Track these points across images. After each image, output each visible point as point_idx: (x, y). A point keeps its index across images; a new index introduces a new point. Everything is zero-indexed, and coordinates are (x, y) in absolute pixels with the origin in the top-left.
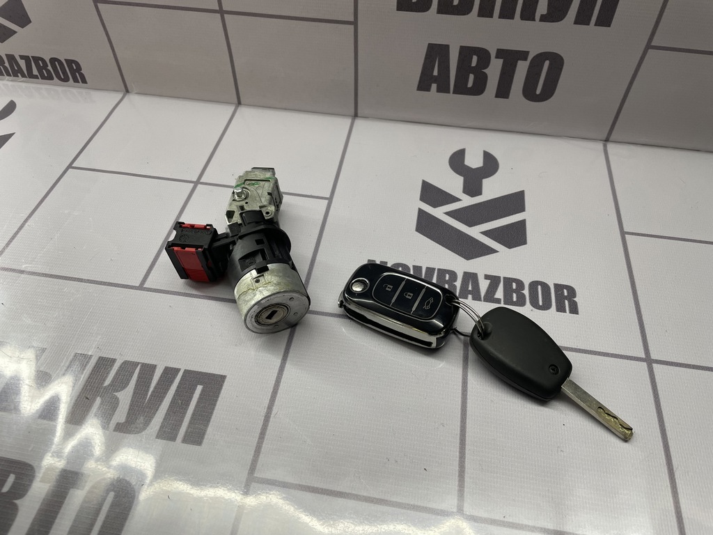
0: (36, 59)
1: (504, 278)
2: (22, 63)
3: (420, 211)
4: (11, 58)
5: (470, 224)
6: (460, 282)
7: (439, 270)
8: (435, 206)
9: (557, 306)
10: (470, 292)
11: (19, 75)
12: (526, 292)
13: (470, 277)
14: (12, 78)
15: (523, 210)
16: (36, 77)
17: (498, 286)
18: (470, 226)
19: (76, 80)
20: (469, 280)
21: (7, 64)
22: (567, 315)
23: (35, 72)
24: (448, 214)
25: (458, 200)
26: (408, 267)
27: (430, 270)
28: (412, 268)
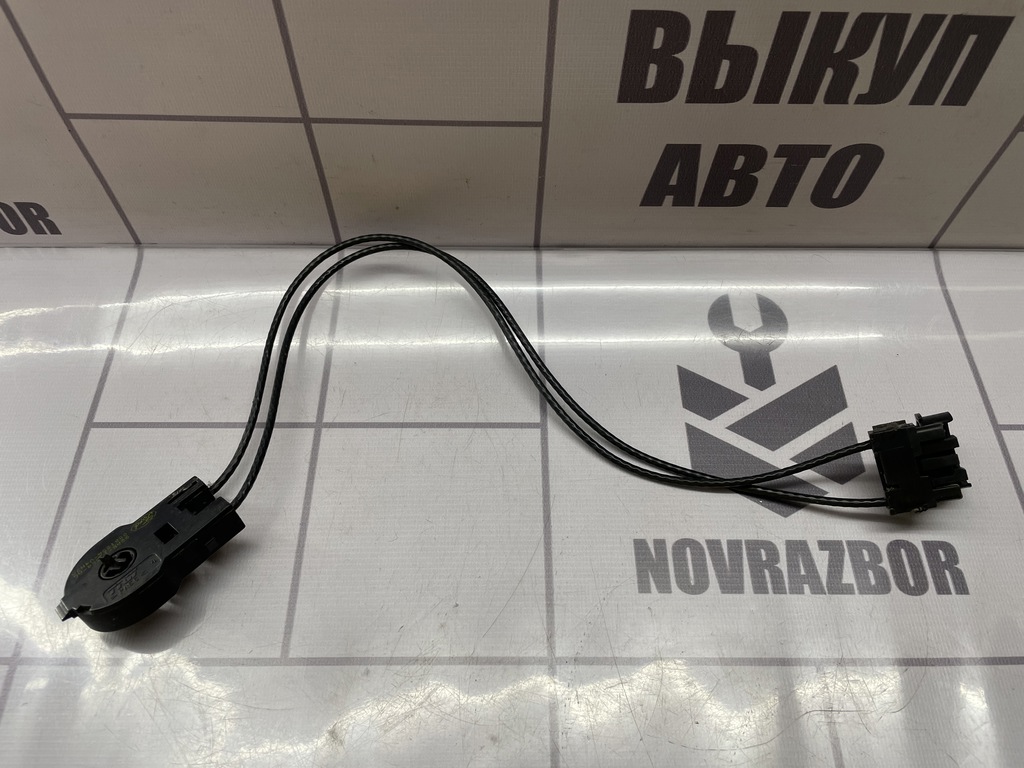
1: (849, 543)
3: (691, 430)
5: (773, 444)
6: (786, 563)
7: (748, 542)
8: (710, 417)
9: (936, 584)
10: (804, 580)
12: (886, 564)
13: (798, 549)
15: (844, 406)
17: (843, 561)
18: (773, 449)
19: (39, 231)
20: (797, 555)
22: (954, 597)
24: (733, 428)
25: (741, 399)
26: (699, 544)
27: (734, 545)
28: (705, 546)
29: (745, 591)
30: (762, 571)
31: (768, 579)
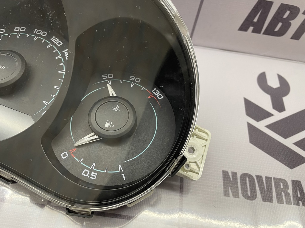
3: (249, 125)
5: (286, 137)
6: (291, 190)
7: (275, 179)
8: (258, 121)
10: (299, 199)
13: (297, 185)
20: (296, 187)
24: (268, 127)
25: (271, 115)
26: (252, 177)
27: (268, 179)
28: (255, 178)
29: (273, 201)
30: (281, 193)
31: (284, 197)
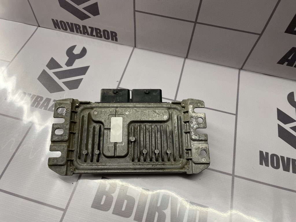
0: (96, 29)
2: (89, 30)
4: (84, 27)
8: (285, 124)
11: (86, 34)
14: (83, 35)
16: (94, 36)
19: (112, 39)
21: (82, 29)
23: (94, 34)
25: (294, 121)
